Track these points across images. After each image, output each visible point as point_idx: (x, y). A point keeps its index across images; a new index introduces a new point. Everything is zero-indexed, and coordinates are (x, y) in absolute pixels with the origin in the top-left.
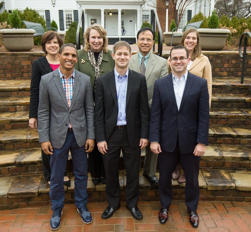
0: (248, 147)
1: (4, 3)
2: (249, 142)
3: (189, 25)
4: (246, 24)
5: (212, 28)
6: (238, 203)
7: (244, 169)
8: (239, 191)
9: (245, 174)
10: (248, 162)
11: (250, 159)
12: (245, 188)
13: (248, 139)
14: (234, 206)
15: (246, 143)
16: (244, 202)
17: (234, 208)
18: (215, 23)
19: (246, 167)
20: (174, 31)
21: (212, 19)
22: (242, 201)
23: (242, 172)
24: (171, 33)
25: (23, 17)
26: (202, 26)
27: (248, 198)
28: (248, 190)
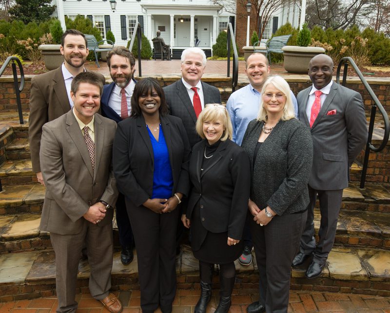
0: (346, 213)
1: (56, 6)
2: (347, 206)
4: (344, 41)
5: (302, 46)
6: (331, 294)
7: (340, 246)
8: (334, 280)
9: (341, 254)
10: (346, 236)
11: (349, 232)
12: (342, 276)
13: (346, 202)
14: (326, 300)
15: (344, 207)
16: (339, 294)
17: (326, 302)
18: (306, 40)
19: (342, 243)
20: (256, 45)
21: (302, 34)
22: (337, 292)
23: (337, 250)
25: (74, 26)
27: (345, 288)
28: (345, 279)
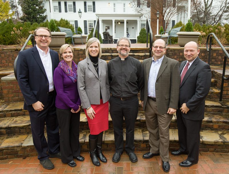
0: (212, 114)
1: (47, 16)
2: (213, 110)
3: (172, 29)
4: (212, 29)
5: (188, 31)
6: (204, 152)
7: (209, 129)
8: (205, 144)
9: (209, 133)
10: (211, 124)
11: (213, 122)
12: (209, 142)
13: (212, 108)
14: (201, 155)
15: (211, 111)
16: (208, 152)
17: (201, 156)
18: (190, 28)
20: (162, 34)
21: (188, 25)
22: (207, 151)
23: (207, 131)
24: (160, 35)
25: (59, 24)
26: (181, 30)
27: (211, 149)
28: (211, 144)
